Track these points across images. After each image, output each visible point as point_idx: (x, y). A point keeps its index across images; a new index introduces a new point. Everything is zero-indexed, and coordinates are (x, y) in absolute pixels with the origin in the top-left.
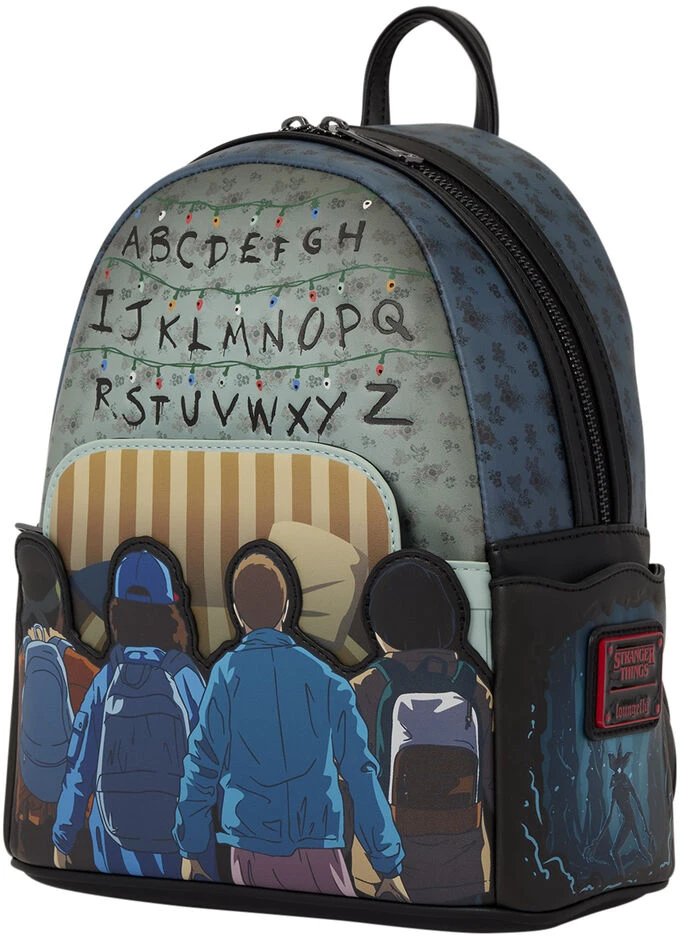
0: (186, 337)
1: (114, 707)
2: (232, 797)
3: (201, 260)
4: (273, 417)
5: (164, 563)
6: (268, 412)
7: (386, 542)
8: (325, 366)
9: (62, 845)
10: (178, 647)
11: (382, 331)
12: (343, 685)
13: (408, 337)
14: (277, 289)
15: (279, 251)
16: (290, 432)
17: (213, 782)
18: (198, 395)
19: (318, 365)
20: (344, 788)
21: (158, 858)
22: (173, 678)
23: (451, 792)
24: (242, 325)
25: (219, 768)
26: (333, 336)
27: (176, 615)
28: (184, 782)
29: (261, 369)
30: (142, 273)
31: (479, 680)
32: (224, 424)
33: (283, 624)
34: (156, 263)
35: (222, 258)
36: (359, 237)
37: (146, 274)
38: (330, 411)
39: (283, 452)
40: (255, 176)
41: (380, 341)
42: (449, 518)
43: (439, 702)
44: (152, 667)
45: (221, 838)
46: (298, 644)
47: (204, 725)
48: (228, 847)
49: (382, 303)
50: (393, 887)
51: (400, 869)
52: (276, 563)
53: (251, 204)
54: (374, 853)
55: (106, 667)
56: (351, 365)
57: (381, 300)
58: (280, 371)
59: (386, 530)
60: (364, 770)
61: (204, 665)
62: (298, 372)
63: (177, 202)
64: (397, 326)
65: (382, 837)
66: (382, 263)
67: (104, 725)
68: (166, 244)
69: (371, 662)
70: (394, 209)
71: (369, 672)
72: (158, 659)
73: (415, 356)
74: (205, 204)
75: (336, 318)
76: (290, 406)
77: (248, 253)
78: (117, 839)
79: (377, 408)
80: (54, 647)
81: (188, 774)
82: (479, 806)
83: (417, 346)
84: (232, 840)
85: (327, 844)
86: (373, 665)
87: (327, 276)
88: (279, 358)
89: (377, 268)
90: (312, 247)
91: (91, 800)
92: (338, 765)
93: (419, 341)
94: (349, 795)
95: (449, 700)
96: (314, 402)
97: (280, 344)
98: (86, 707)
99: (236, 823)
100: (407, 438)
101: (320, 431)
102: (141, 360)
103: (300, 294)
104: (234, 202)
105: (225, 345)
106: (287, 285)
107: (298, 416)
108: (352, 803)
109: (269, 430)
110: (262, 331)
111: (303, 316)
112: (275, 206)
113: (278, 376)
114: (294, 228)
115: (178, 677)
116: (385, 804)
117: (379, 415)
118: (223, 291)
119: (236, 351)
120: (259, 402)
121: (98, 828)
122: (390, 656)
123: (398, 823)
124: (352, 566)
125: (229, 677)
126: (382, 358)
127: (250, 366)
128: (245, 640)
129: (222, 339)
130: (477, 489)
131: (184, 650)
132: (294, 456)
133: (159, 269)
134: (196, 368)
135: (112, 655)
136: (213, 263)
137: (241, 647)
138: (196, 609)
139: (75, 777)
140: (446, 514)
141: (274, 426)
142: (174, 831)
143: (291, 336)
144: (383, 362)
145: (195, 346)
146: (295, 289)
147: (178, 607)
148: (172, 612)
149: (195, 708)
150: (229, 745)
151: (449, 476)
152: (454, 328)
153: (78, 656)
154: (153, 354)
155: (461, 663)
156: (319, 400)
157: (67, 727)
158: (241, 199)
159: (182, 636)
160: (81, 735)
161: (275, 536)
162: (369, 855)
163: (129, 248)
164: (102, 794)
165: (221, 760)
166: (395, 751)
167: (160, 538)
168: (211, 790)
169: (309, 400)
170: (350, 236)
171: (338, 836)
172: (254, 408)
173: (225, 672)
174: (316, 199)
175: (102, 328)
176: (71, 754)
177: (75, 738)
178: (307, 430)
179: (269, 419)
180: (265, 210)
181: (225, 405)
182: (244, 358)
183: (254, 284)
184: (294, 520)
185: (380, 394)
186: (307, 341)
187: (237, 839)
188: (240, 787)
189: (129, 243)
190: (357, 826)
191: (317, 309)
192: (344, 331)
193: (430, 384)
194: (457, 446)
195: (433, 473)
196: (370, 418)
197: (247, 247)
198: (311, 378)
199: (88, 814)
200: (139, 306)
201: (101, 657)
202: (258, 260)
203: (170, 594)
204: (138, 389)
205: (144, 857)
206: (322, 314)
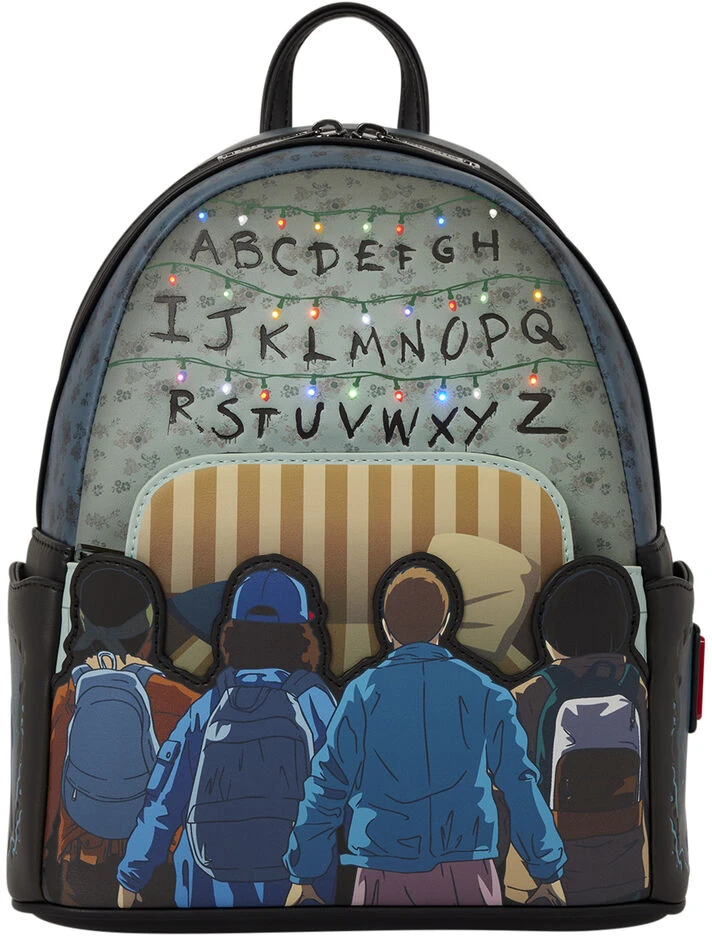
0: (300, 347)
1: (217, 733)
2: (362, 817)
3: (306, 267)
4: (411, 429)
5: (298, 581)
6: (407, 423)
7: (560, 551)
8: (474, 377)
9: (131, 882)
10: (307, 667)
11: (533, 341)
12: (504, 694)
13: (559, 346)
14: (410, 298)
15: (403, 259)
16: (432, 443)
17: (341, 804)
18: (320, 406)
19: (466, 375)
20: (499, 798)
21: (259, 887)
22: (296, 699)
23: (615, 794)
24: (374, 334)
25: (348, 789)
26: (480, 346)
27: (309, 633)
28: (303, 806)
29: (401, 379)
30: (228, 281)
31: (641, 682)
32: (351, 435)
33: (441, 637)
34: (245, 270)
35: (334, 265)
36: (495, 246)
37: (234, 281)
38: (480, 422)
39: (446, 463)
40: (350, 182)
41: (533, 351)
42: (605, 523)
43: (605, 705)
44: (271, 689)
45: (345, 860)
46: (456, 656)
47: (333, 746)
48: (355, 868)
49: (530, 313)
50: (551, 893)
51: (560, 873)
52: (438, 576)
53: (358, 210)
54: (532, 860)
55: (209, 693)
56: (502, 375)
57: (529, 309)
58: (422, 381)
59: (560, 539)
60: (522, 777)
61: (336, 684)
62: (444, 382)
63: (259, 206)
64: (547, 336)
65: (543, 843)
66: (526, 273)
67: (203, 754)
68: (255, 250)
69: (538, 669)
70: (517, 218)
71: (533, 680)
72: (279, 681)
73: (568, 364)
74: (298, 208)
75: (480, 327)
76: (433, 417)
77: (365, 261)
78: (209, 872)
79: (530, 418)
80: (133, 675)
81: (310, 796)
82: (641, 804)
83: (569, 355)
84: (360, 861)
85: (477, 855)
86: (538, 673)
87: (466, 285)
88: (421, 369)
89: (521, 278)
90: (443, 256)
91: (178, 833)
92: (492, 776)
93: (571, 350)
94: (506, 805)
95: (615, 703)
96: (461, 412)
97: (420, 353)
98: (179, 734)
99: (366, 842)
100: (563, 447)
101: (468, 442)
102: (238, 371)
103: (438, 303)
104: (336, 208)
105: (353, 355)
106: (421, 294)
107: (442, 427)
108: (509, 811)
109: (406, 441)
110: (400, 341)
111: (444, 327)
112: (389, 213)
113: (421, 386)
114: (419, 235)
115: (304, 698)
116: (546, 811)
117: (533, 424)
118: (343, 299)
119: (368, 361)
120: (398, 414)
121: (185, 862)
122: (558, 663)
123: (560, 829)
124: (523, 576)
125: (366, 694)
126: (536, 367)
127: (386, 377)
128: (391, 655)
129: (349, 349)
130: (626, 495)
131: (314, 669)
132: (459, 468)
133: (251, 276)
134: (317, 379)
135: (220, 678)
136: (321, 270)
137: (386, 663)
138: (332, 628)
139: (157, 809)
140: (603, 520)
141: (413, 437)
142: (286, 857)
143: (432, 346)
144: (537, 372)
145: (311, 355)
146: (430, 299)
147: (312, 625)
148: (304, 631)
149: (322, 728)
150: (362, 764)
151: (605, 483)
152: (593, 337)
153: (170, 683)
154: (255, 365)
155: (628, 666)
156: (467, 410)
157: (148, 757)
158: (344, 205)
159: (313, 654)
160: (169, 766)
161: (435, 548)
162: (526, 863)
163: (200, 254)
164: (194, 826)
165: (351, 778)
166: (557, 756)
167: (290, 555)
168: (337, 812)
169: (455, 411)
170: (485, 245)
171: (490, 846)
172: (390, 420)
173: (362, 689)
174: (437, 207)
175: (172, 336)
176: (153, 785)
177: (159, 770)
178: (451, 439)
179: (407, 430)
180: (378, 218)
181: (353, 417)
182: (379, 369)
183: (380, 292)
184: (457, 532)
185: (533, 404)
186: (451, 351)
187: (366, 859)
188: (372, 806)
189: (198, 248)
190: (513, 833)
191: (458, 318)
192: (490, 341)
193: (584, 393)
194: (610, 453)
195: (589, 480)
196: (523, 428)
197: (361, 255)
198: (459, 388)
199: (173, 847)
200: (226, 314)
201: (202, 682)
202: (380, 268)
203: (304, 613)
204: (233, 400)
205: (239, 886)
206: (464, 324)
